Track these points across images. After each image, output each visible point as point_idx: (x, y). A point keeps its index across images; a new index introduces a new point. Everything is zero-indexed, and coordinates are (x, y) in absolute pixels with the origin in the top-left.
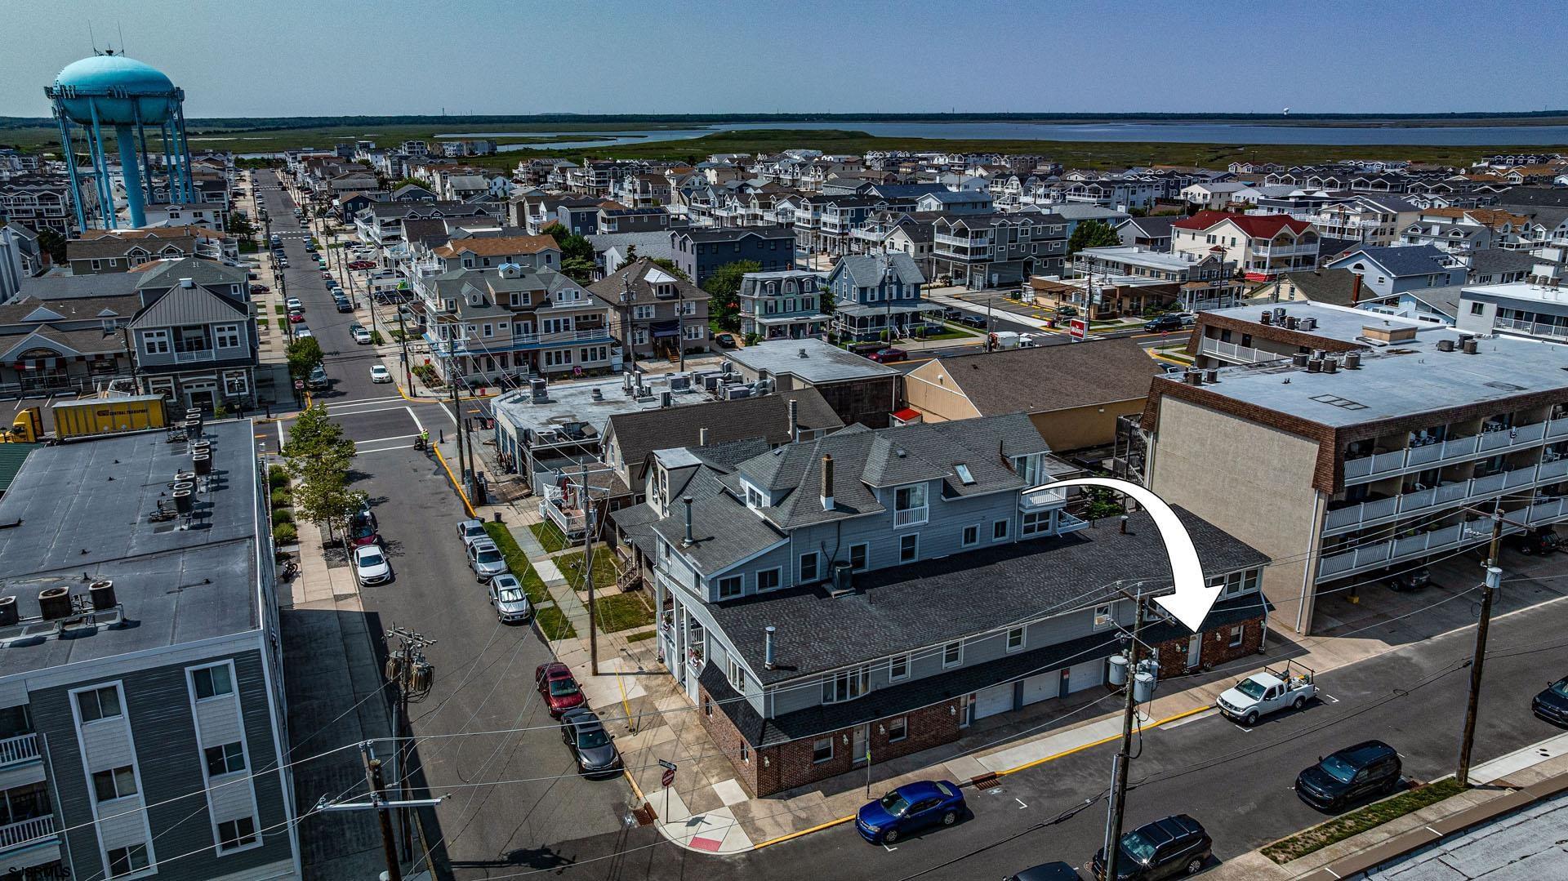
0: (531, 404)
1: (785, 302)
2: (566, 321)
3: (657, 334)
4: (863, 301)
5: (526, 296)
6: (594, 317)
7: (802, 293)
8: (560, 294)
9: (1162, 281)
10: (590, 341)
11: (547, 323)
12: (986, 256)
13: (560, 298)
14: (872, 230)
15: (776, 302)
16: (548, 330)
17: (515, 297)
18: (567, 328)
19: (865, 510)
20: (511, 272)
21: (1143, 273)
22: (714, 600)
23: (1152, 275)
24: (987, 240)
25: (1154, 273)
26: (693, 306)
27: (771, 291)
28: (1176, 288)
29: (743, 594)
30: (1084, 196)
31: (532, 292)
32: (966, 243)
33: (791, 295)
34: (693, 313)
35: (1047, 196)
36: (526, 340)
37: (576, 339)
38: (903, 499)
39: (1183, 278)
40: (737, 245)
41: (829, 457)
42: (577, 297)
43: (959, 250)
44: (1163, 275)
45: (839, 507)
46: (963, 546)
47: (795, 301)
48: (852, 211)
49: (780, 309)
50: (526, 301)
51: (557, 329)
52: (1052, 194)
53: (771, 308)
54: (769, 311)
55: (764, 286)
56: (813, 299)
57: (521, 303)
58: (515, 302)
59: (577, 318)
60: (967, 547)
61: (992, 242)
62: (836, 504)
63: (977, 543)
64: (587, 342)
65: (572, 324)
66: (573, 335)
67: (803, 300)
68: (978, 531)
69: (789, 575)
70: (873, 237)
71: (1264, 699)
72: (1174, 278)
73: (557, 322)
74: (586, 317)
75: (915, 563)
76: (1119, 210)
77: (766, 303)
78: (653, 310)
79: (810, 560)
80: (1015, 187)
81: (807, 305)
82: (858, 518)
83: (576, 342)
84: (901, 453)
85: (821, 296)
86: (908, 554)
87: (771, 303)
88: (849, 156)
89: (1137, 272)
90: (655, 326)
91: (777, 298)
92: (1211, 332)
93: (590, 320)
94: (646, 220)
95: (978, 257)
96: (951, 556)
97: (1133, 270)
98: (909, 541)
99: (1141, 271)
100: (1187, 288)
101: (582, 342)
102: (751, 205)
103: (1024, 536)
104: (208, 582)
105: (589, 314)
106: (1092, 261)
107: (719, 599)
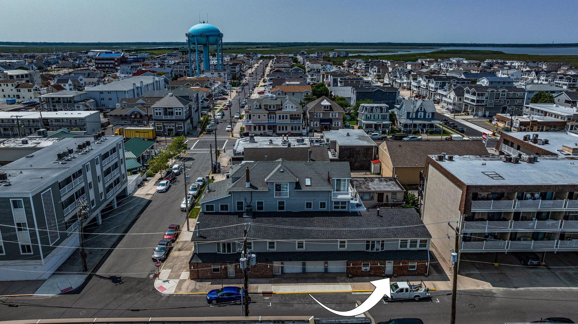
0: (249, 143)
1: (374, 115)
2: (286, 116)
3: (321, 123)
4: (408, 118)
5: (274, 106)
6: (298, 115)
7: (382, 112)
8: (286, 106)
9: (559, 120)
10: (294, 124)
11: (280, 116)
12: (484, 104)
13: (286, 108)
14: (446, 91)
15: (371, 115)
16: (280, 119)
17: (270, 106)
18: (286, 118)
19: (260, 189)
20: (272, 98)
21: (552, 116)
22: (204, 211)
23: (555, 117)
24: (485, 97)
26: (337, 115)
27: (369, 111)
29: (214, 211)
30: (563, 81)
31: (276, 105)
32: (475, 98)
33: (377, 113)
34: (337, 117)
36: (272, 121)
37: (289, 122)
38: (278, 188)
39: (569, 119)
40: (373, 93)
41: (248, 168)
42: (292, 108)
43: (472, 100)
44: (560, 118)
45: (252, 186)
46: (305, 209)
47: (378, 115)
48: (441, 83)
49: (372, 118)
50: (274, 108)
51: (283, 118)
52: (549, 79)
53: (368, 117)
54: (367, 118)
55: (366, 109)
56: (386, 115)
57: (272, 109)
58: (270, 108)
59: (290, 115)
61: (487, 98)
63: (312, 209)
64: (293, 124)
65: (289, 117)
66: (288, 121)
67: (382, 115)
68: (312, 204)
69: (233, 207)
70: (444, 93)
72: (564, 119)
73: (283, 116)
74: (295, 115)
75: (284, 212)
76: (564, 88)
77: (367, 115)
78: (321, 114)
79: (240, 204)
81: (384, 118)
83: (289, 124)
84: (282, 170)
85: (390, 114)
86: (281, 208)
87: (369, 115)
90: (322, 120)
91: (371, 114)
95: (480, 104)
96: (300, 212)
97: (548, 114)
98: (281, 203)
100: (569, 124)
101: (292, 124)
103: (334, 210)
106: (532, 109)
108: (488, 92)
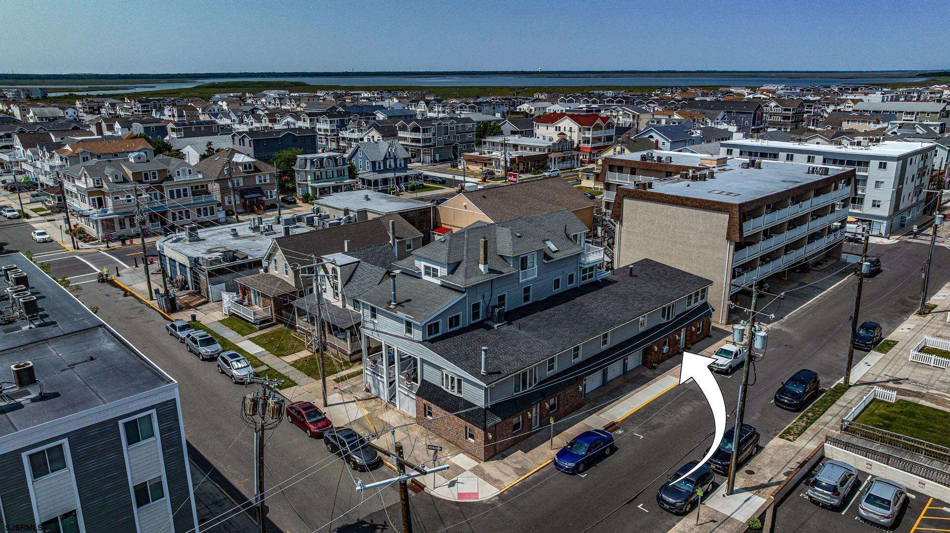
0: (188, 243)
1: (326, 172)
2: (185, 190)
3: (246, 197)
4: (374, 170)
5: (154, 174)
6: (202, 186)
7: (337, 166)
8: (178, 172)
9: (537, 153)
10: (203, 203)
11: (171, 192)
12: (431, 144)
13: (179, 175)
14: (353, 132)
15: (321, 173)
16: (172, 197)
17: (146, 175)
18: (185, 195)
19: (506, 271)
20: (139, 158)
21: (525, 149)
22: (425, 339)
23: (531, 149)
24: (431, 134)
25: (533, 148)
26: (268, 177)
27: (317, 166)
28: (545, 157)
29: (440, 334)
30: (466, 111)
31: (158, 171)
32: (419, 136)
33: (330, 168)
34: (268, 181)
35: (444, 112)
36: (158, 203)
37: (192, 202)
38: (524, 263)
39: (549, 150)
40: (280, 140)
41: (485, 238)
42: (190, 173)
43: (413, 140)
44: (537, 150)
45: (491, 271)
46: (553, 291)
47: (332, 171)
48: (337, 121)
49: (324, 176)
50: (155, 177)
51: (179, 196)
52: (446, 110)
53: (318, 176)
54: (317, 179)
55: (312, 163)
56: (344, 170)
57: (151, 179)
58: (146, 178)
59: (192, 187)
60: (556, 291)
61: (434, 135)
62: (489, 269)
63: (560, 288)
64: (200, 203)
65: (189, 192)
66: (190, 199)
67: (338, 171)
68: (560, 280)
69: (466, 319)
70: (356, 135)
71: (734, 358)
72: (544, 150)
73: (178, 191)
74: (197, 187)
75: (531, 304)
76: (496, 116)
77: (315, 173)
78: (241, 180)
79: (476, 306)
80: (423, 107)
81: (340, 174)
82: (503, 277)
83: (193, 204)
84: (518, 234)
85: (349, 167)
86: (526, 298)
87: (318, 173)
88: (308, 93)
89: (522, 148)
90: (243, 193)
91: (322, 170)
92: (611, 169)
93: (200, 189)
94: (203, 129)
95: (427, 144)
96: (548, 298)
97: (519, 148)
98: (527, 290)
99: (524, 148)
100: (552, 156)
101: (198, 204)
102: (263, 120)
103: (583, 282)
104: (92, 359)
105: (199, 185)
106: (493, 144)
107: (428, 338)
108: (435, 125)
